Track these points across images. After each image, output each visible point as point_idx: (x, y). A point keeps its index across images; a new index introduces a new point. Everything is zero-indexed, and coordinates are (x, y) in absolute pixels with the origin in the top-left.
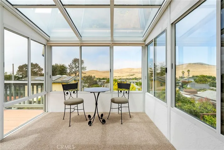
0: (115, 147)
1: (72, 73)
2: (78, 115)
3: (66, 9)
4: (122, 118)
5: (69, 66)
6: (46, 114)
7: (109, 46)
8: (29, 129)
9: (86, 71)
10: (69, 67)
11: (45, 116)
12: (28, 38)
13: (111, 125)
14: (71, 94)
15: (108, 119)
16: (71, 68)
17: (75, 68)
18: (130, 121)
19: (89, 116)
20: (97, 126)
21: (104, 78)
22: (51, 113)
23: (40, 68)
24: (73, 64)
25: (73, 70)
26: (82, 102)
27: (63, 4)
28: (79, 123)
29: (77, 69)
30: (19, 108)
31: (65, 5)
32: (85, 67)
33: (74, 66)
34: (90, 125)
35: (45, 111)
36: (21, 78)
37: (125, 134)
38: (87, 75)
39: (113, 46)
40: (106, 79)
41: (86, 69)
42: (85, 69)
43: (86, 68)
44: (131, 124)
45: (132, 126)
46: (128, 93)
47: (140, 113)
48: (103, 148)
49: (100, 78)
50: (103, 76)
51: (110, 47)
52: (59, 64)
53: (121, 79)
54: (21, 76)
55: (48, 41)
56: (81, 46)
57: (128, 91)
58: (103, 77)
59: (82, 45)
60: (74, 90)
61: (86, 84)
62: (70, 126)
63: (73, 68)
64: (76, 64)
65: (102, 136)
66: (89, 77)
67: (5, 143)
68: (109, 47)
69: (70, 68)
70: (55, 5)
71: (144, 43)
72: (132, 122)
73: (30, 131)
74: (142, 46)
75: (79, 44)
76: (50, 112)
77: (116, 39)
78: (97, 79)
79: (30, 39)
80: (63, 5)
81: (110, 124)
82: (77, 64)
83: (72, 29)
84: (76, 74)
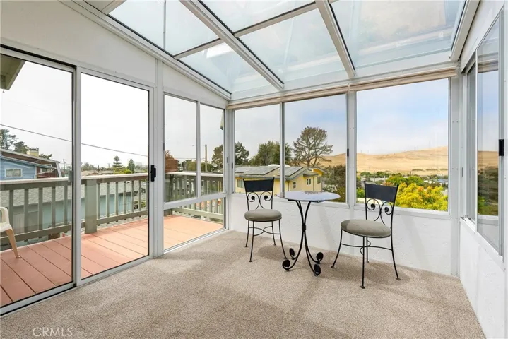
0: (318, 329)
1: (302, 161)
2: (275, 244)
3: (240, 38)
4: (364, 275)
5: (295, 144)
6: (225, 231)
7: (344, 93)
8: (195, 250)
9: (331, 155)
10: (294, 147)
11: (221, 236)
12: (197, 102)
13: (333, 283)
14: (260, 201)
15: (333, 267)
16: (298, 148)
17: (307, 150)
18: (392, 287)
19: (292, 252)
20: (301, 276)
21: (381, 173)
22: (232, 232)
23: (245, 150)
24: (304, 140)
25: (304, 154)
26: (277, 218)
27: (234, 31)
28: (267, 260)
29: (312, 151)
30: (212, 220)
31: (236, 32)
32: (329, 147)
33: (305, 144)
34: (287, 270)
35: (225, 226)
36: (217, 168)
37: (358, 311)
38: (334, 164)
39: (355, 91)
40: (387, 176)
41: (331, 152)
42: (328, 150)
43: (332, 149)
44: (389, 296)
45: (391, 301)
46: (390, 212)
47: (439, 276)
48: (291, 321)
49: (369, 173)
50: (377, 168)
51: (347, 97)
52: (275, 143)
53: (435, 176)
54: (216, 166)
55: (229, 101)
56: (283, 103)
57: (390, 208)
58: (377, 171)
59: (284, 100)
60: (266, 193)
61: (333, 186)
62: (251, 261)
63: (303, 149)
64: (308, 140)
65: (301, 297)
66: (340, 170)
67: (163, 260)
68: (345, 95)
69: (295, 149)
70: (219, 39)
71: (455, 67)
72: (394, 291)
73: (195, 252)
74: (450, 78)
75: (279, 100)
76: (232, 229)
77: (360, 73)
78: (362, 174)
79: (199, 103)
80: (233, 34)
81: (331, 279)
82: (311, 141)
83: (259, 71)
84: (309, 162)
